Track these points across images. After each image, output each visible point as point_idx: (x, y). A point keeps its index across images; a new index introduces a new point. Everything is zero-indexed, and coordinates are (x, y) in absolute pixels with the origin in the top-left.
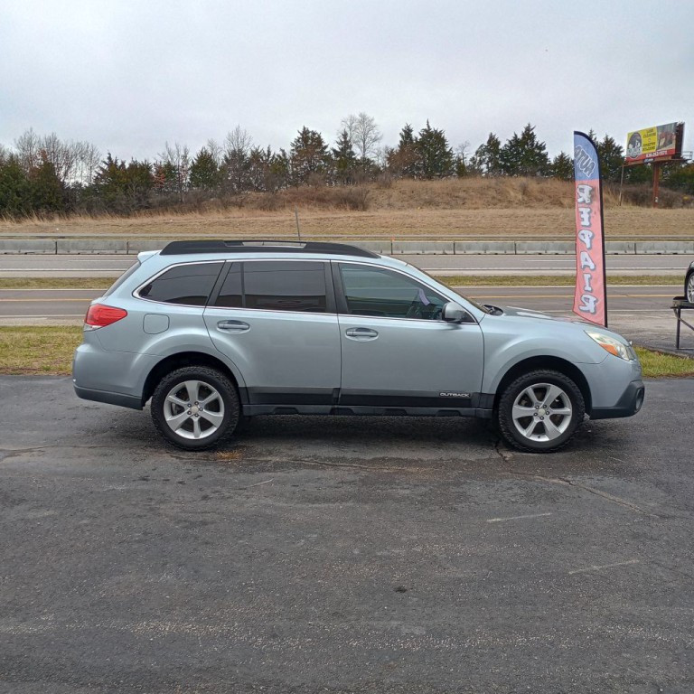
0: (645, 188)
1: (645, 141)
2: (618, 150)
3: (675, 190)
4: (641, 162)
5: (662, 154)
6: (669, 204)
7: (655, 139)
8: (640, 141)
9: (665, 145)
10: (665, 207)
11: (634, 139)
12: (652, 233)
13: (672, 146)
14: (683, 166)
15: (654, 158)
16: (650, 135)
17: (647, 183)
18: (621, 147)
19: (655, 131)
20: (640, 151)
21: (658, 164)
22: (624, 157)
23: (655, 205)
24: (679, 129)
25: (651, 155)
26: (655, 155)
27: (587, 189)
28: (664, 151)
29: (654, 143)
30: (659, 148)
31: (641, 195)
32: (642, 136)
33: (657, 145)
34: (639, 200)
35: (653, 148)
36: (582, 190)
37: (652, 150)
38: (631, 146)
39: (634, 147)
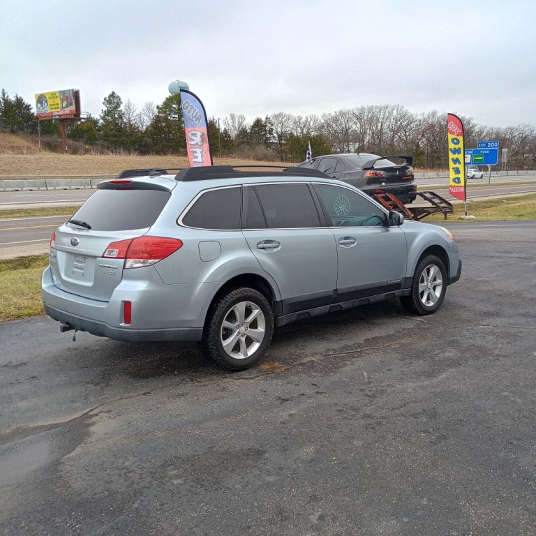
0: (54, 138)
1: (50, 102)
2: (28, 107)
3: (78, 141)
4: (49, 118)
5: (66, 113)
6: (75, 151)
7: (58, 101)
8: (46, 102)
9: (67, 106)
10: (72, 154)
11: (41, 99)
12: (73, 173)
13: (73, 108)
14: (79, 123)
15: (60, 116)
16: (54, 97)
17: (56, 135)
18: (30, 105)
19: (58, 94)
20: (48, 110)
21: (63, 120)
22: (33, 114)
23: (66, 152)
24: (76, 95)
25: (57, 114)
26: (61, 113)
27: (199, 134)
28: (67, 111)
29: (58, 104)
30: (63, 108)
31: (53, 144)
32: (47, 98)
33: (60, 106)
34: (52, 147)
35: (58, 108)
36: (195, 135)
37: (58, 109)
38: (39, 105)
39: (42, 106)
